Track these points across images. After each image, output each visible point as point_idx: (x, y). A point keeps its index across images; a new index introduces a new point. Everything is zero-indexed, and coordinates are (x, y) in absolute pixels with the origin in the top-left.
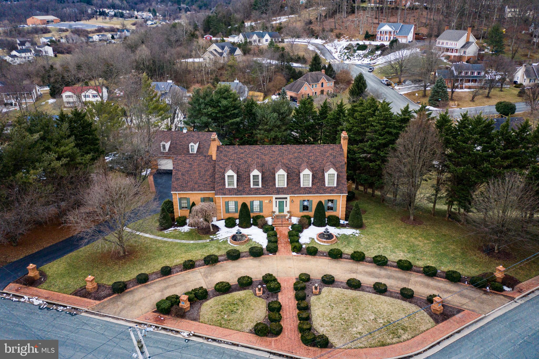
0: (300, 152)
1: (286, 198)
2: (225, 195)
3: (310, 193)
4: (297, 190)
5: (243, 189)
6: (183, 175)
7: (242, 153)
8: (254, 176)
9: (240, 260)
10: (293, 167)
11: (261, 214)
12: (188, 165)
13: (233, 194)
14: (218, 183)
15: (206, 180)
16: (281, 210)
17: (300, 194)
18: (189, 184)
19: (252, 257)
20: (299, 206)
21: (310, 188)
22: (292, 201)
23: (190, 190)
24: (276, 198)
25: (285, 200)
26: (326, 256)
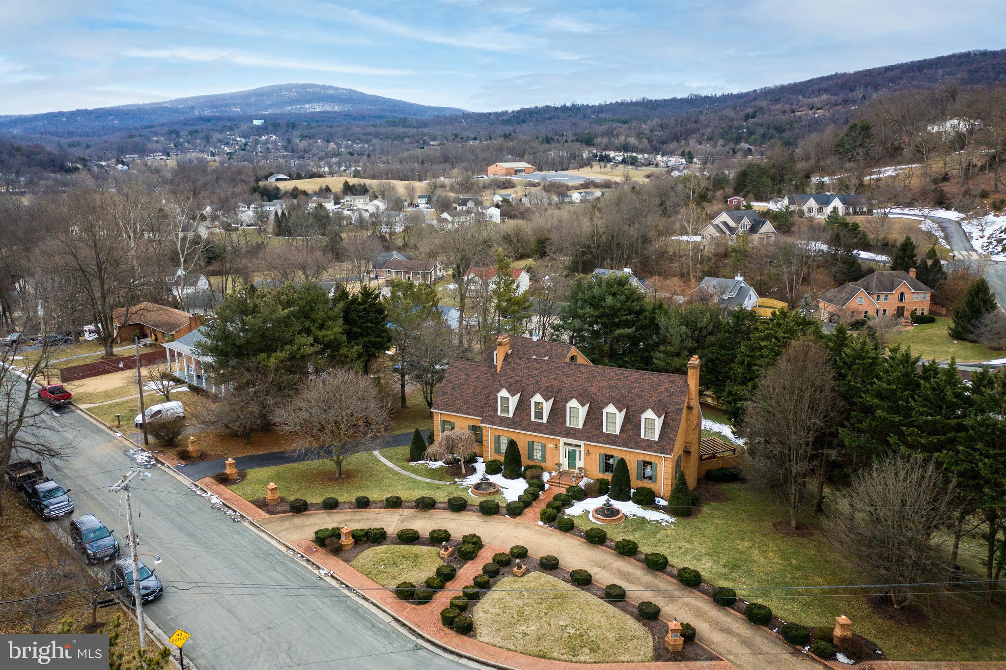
0: (620, 380)
1: (580, 446)
2: (493, 424)
3: (614, 444)
4: (596, 435)
5: (521, 421)
6: (453, 388)
7: (537, 369)
8: (535, 403)
9: (462, 513)
10: (601, 401)
11: (543, 465)
12: (463, 377)
13: (504, 426)
14: (490, 406)
15: (480, 401)
16: (572, 464)
17: (598, 442)
18: (456, 402)
19: (480, 514)
20: (598, 462)
21: (616, 436)
22: (588, 453)
23: (455, 412)
24: (565, 444)
25: (577, 449)
26: (581, 537)
